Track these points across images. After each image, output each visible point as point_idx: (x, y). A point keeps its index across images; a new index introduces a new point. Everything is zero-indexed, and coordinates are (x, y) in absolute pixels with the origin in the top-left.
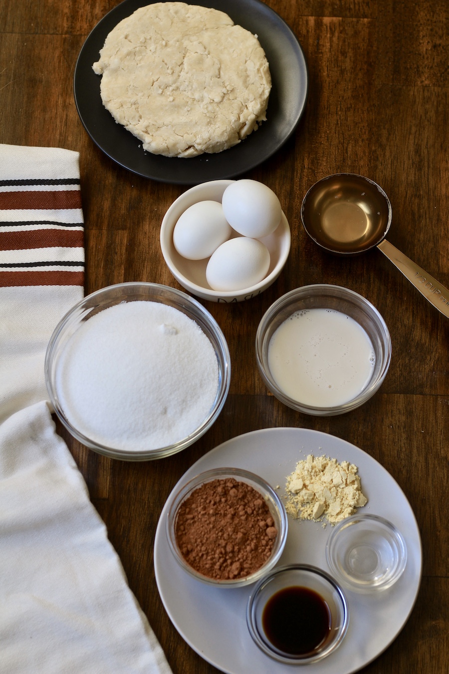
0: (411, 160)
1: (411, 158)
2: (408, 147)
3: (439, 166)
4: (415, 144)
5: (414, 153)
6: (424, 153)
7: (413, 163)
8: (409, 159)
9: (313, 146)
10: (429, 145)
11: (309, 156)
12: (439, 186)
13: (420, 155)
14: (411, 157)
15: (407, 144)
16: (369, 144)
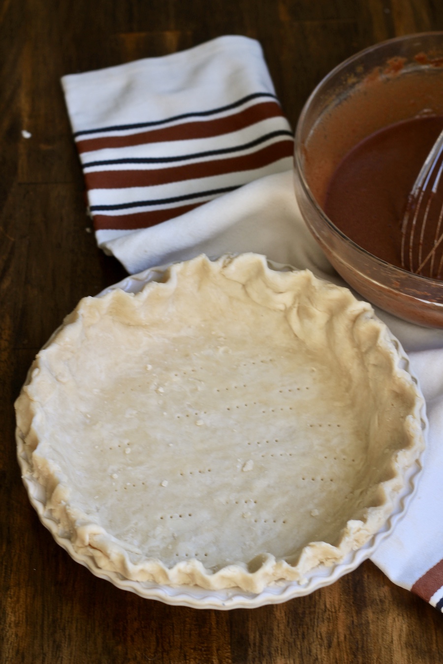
0: (67, 633)
1: (67, 637)
2: (71, 653)
3: (28, 628)
4: (60, 659)
5: (63, 645)
6: (48, 646)
7: (64, 630)
8: (69, 635)
9: (206, 645)
10: (41, 658)
11: (210, 629)
12: (28, 600)
13: (54, 641)
14: (67, 639)
15: (73, 658)
16: (127, 654)
